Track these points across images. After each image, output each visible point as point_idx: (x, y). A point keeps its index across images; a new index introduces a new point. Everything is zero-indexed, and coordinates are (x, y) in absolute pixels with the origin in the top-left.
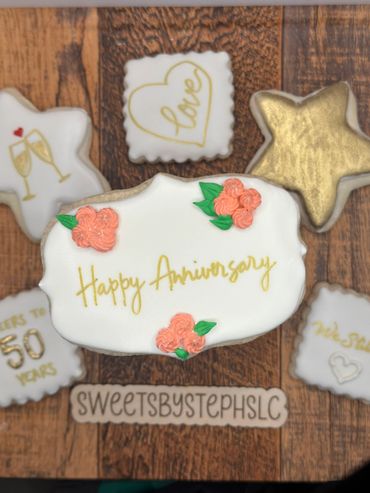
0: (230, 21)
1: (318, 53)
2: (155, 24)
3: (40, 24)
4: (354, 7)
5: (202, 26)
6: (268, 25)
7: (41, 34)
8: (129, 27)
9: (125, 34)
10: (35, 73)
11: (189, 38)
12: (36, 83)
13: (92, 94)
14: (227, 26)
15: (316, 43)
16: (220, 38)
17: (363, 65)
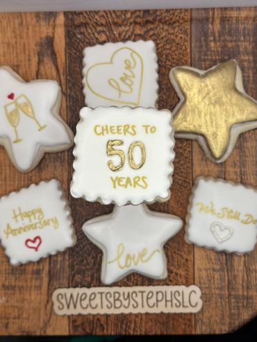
0: (155, 20)
1: (215, 40)
2: (104, 22)
3: (24, 22)
4: (239, 9)
5: (136, 23)
6: (181, 21)
7: (25, 30)
8: (86, 25)
9: (83, 30)
10: (22, 57)
11: (127, 31)
12: (23, 64)
13: (61, 71)
14: (152, 23)
15: (213, 33)
16: (148, 31)
17: (246, 48)
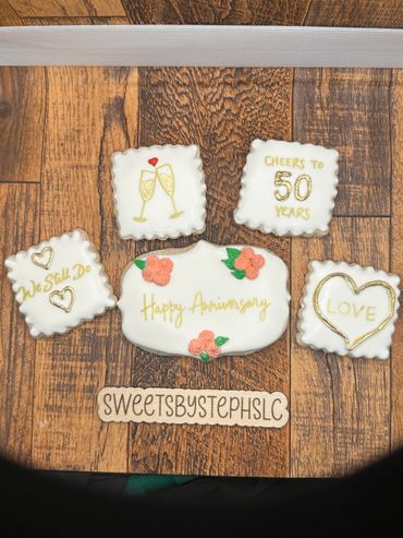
0: (249, 80)
1: (322, 108)
2: (186, 81)
3: (89, 80)
4: (352, 70)
5: (226, 84)
6: (281, 83)
7: (90, 89)
8: (164, 84)
9: (161, 90)
10: (84, 120)
11: (214, 94)
12: (85, 129)
13: (132, 139)
14: (246, 84)
15: (320, 99)
16: (241, 94)
17: (360, 118)
